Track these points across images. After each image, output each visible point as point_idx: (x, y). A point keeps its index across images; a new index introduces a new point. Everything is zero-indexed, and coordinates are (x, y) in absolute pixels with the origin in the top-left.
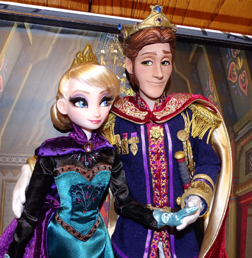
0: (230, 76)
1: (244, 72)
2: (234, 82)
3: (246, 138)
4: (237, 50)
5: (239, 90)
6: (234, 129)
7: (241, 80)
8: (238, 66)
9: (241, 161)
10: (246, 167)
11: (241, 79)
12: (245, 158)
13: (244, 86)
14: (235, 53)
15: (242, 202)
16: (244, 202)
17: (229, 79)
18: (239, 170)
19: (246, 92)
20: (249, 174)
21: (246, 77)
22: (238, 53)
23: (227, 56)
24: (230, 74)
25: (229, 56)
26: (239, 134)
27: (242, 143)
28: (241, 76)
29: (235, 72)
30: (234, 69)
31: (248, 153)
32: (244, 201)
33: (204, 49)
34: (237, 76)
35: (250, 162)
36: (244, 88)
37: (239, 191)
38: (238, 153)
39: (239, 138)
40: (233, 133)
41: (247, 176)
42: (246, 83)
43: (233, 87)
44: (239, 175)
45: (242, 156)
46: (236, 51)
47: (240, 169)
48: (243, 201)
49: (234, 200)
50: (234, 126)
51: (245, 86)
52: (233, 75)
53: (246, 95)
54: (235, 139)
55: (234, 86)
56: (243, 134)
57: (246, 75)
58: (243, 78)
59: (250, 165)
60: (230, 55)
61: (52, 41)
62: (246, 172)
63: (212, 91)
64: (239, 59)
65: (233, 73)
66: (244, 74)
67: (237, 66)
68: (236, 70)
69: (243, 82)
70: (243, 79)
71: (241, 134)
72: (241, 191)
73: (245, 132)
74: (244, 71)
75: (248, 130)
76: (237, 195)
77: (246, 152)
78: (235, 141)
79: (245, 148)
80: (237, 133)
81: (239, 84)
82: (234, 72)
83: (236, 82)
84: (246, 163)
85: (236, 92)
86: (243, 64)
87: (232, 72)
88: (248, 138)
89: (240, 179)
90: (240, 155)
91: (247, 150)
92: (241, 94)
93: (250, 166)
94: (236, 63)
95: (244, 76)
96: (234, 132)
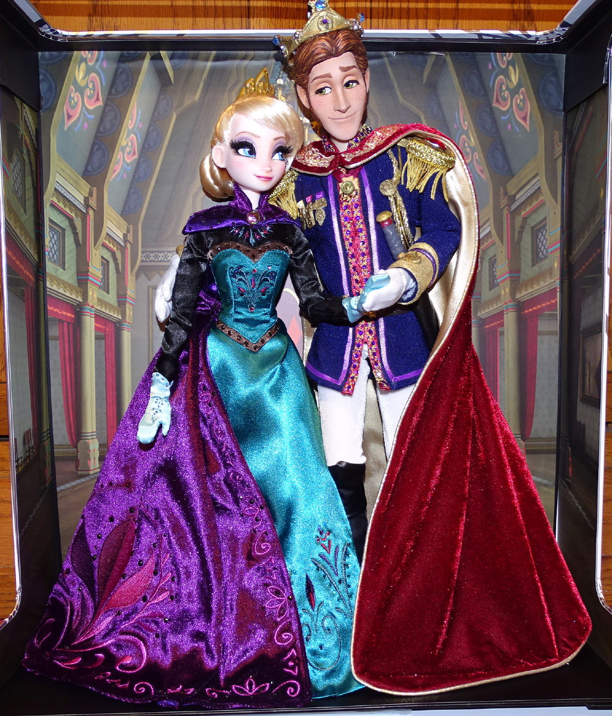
0: (497, 100)
1: (522, 91)
2: (504, 109)
3: (531, 204)
4: (507, 54)
5: (514, 123)
6: (508, 190)
7: (518, 105)
8: (511, 81)
9: (522, 244)
10: (533, 253)
11: (517, 103)
12: (530, 237)
13: (523, 115)
14: (505, 58)
15: (526, 311)
16: (530, 312)
17: (495, 105)
18: (520, 258)
19: (528, 125)
20: (539, 265)
21: (527, 98)
22: (509, 59)
23: (490, 67)
24: (497, 96)
25: (493, 65)
26: (517, 197)
27: (523, 213)
28: (517, 99)
29: (506, 92)
30: (504, 88)
31: (535, 229)
32: (530, 310)
33: (448, 59)
34: (509, 98)
35: (541, 243)
36: (524, 119)
37: (520, 293)
38: (517, 229)
39: (517, 205)
40: (506, 197)
41: (536, 267)
42: (527, 108)
43: (502, 118)
44: (520, 266)
45: (524, 234)
46: (505, 55)
47: (522, 256)
48: (528, 309)
49: (512, 309)
50: (508, 185)
51: (525, 114)
52: (502, 97)
53: (528, 129)
54: (510, 206)
55: (505, 116)
56: (524, 198)
57: (526, 95)
58: (521, 100)
59: (540, 249)
60: (495, 64)
61: (203, 74)
62: (533, 260)
63: (466, 129)
64: (511, 68)
65: (503, 94)
66: (522, 93)
67: (508, 82)
68: (508, 88)
69: (520, 109)
70: (521, 103)
71: (521, 197)
72: (524, 293)
73: (529, 194)
74: (523, 89)
75: (533, 190)
76: (518, 299)
77: (533, 228)
78: (511, 210)
79: (529, 221)
80: (515, 196)
81: (515, 111)
82: (504, 92)
83: (508, 109)
84: (533, 245)
85: (509, 126)
86: (519, 77)
87: (501, 93)
88: (535, 203)
89: (521, 273)
90: (521, 233)
91: (533, 224)
92: (518, 130)
93: (541, 251)
94: (508, 76)
95: (522, 97)
96: (509, 194)
